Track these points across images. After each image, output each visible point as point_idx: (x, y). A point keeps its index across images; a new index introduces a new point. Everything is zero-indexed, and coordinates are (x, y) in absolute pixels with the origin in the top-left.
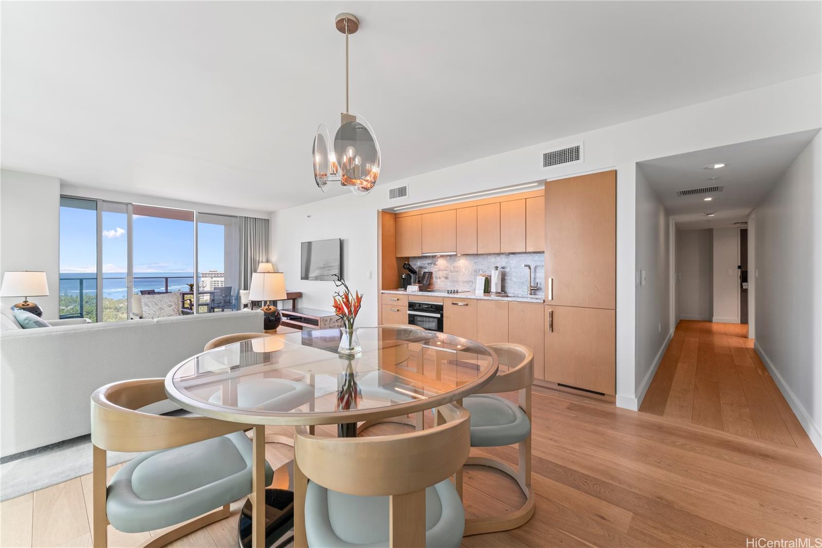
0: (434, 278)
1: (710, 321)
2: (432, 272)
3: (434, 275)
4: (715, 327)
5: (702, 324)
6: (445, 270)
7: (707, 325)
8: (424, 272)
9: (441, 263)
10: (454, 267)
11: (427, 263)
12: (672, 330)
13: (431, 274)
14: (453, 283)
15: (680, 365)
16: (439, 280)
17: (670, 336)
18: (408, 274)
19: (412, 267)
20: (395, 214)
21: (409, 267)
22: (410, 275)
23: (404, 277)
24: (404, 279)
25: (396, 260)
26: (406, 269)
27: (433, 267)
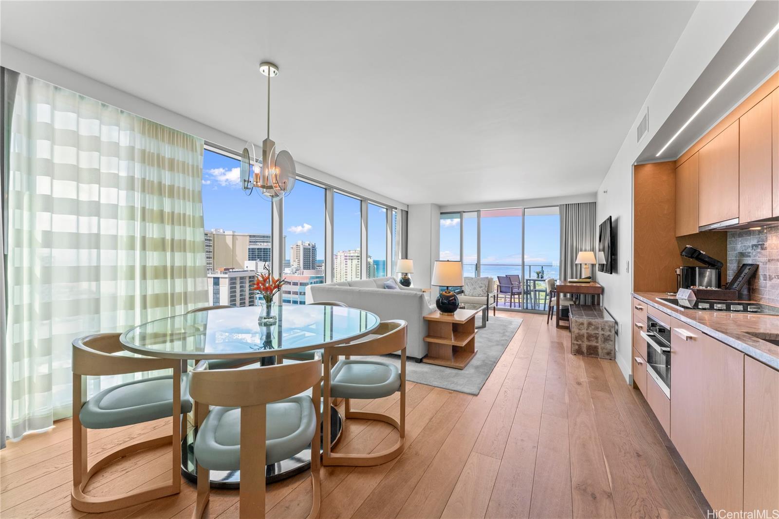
0: (761, 277)
2: (758, 265)
3: (761, 272)
8: (744, 264)
9: (774, 241)
11: (751, 244)
13: (755, 267)
16: (769, 283)
18: (690, 267)
19: (701, 253)
20: (675, 162)
21: (693, 254)
22: (693, 269)
23: (678, 273)
24: (679, 275)
25: (678, 243)
26: (689, 257)
27: (760, 252)
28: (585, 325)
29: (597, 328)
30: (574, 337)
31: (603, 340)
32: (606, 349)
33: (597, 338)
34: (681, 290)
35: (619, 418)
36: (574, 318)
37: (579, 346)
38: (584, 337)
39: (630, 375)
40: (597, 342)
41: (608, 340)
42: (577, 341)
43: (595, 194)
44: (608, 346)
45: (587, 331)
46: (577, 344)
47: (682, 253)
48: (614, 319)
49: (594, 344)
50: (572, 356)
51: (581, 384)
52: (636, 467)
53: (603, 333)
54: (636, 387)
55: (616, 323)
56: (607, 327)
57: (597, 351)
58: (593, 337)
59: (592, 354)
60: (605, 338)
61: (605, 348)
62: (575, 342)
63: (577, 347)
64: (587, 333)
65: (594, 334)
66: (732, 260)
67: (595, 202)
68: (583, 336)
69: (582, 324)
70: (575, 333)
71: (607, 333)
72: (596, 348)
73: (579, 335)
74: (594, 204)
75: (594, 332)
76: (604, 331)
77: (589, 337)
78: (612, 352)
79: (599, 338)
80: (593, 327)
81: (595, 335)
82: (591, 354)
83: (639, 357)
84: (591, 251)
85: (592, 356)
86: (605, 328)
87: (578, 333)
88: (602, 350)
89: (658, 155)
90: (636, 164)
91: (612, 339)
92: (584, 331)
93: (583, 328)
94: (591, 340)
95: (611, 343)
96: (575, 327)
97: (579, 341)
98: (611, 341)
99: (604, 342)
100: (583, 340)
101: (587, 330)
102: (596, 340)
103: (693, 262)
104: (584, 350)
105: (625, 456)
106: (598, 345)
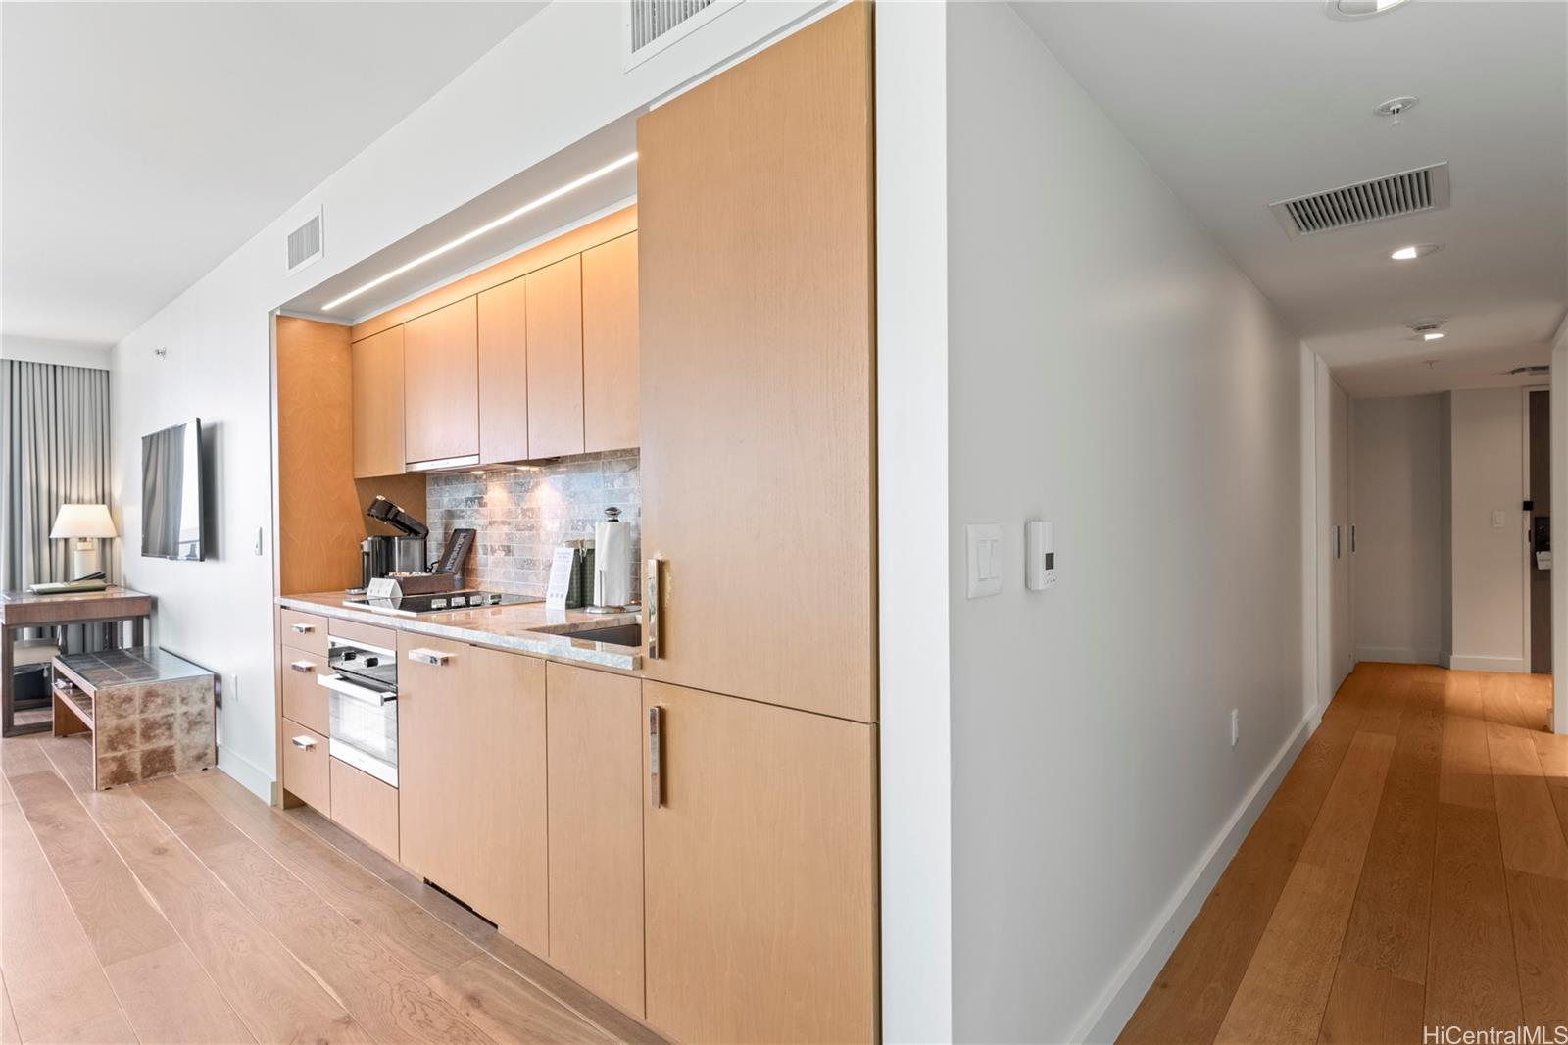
0: (480, 551)
1: (1443, 666)
2: (475, 531)
3: (479, 542)
4: (1460, 688)
5: (1418, 677)
6: (504, 523)
7: (1432, 678)
8: (455, 531)
9: (497, 494)
10: (524, 512)
11: (463, 498)
12: (1314, 708)
13: (471, 535)
14: (523, 567)
15: (1301, 870)
16: (491, 558)
17: (1306, 729)
18: (383, 538)
19: (399, 511)
20: (351, 329)
21: (388, 512)
22: (389, 540)
23: (366, 549)
24: (368, 554)
25: (357, 490)
26: (382, 519)
27: (477, 511)
28: (138, 702)
29: (169, 702)
30: (105, 740)
31: (186, 726)
32: (195, 747)
33: (169, 727)
34: (374, 581)
35: (288, 879)
36: (104, 688)
37: (122, 762)
38: (135, 733)
39: (273, 784)
40: (171, 737)
41: (199, 723)
42: (114, 749)
43: (110, 350)
44: (200, 737)
45: (145, 716)
46: (114, 759)
47: (370, 510)
48: (208, 670)
49: (161, 743)
50: (100, 795)
51: (166, 850)
52: (362, 943)
53: (185, 708)
54: (293, 803)
55: (217, 678)
56: (194, 693)
57: (171, 760)
58: (160, 727)
59: (156, 772)
60: (189, 723)
61: (192, 745)
62: (110, 754)
63: (113, 766)
64: (144, 720)
65: (162, 717)
66: (435, 523)
67: (108, 372)
68: (132, 731)
69: (129, 699)
70: (108, 727)
71: (194, 709)
72: (168, 752)
73: (121, 733)
74: (104, 375)
75: (161, 714)
76: (187, 704)
77: (149, 730)
78: (211, 752)
79: (176, 726)
80: (159, 701)
81: (165, 720)
82: (154, 772)
83: (302, 734)
84: (97, 503)
85: (159, 775)
86: (191, 696)
87: (117, 728)
88: (184, 752)
89: (327, 307)
90: (279, 313)
91: (209, 717)
92: (135, 718)
93: (130, 711)
94: (155, 737)
95: (205, 729)
96: (107, 713)
97: (121, 747)
98: (206, 723)
99: (189, 731)
100: (131, 743)
101: (142, 712)
102: (167, 733)
103: (389, 529)
104: (136, 767)
105: (336, 938)
106: (172, 743)
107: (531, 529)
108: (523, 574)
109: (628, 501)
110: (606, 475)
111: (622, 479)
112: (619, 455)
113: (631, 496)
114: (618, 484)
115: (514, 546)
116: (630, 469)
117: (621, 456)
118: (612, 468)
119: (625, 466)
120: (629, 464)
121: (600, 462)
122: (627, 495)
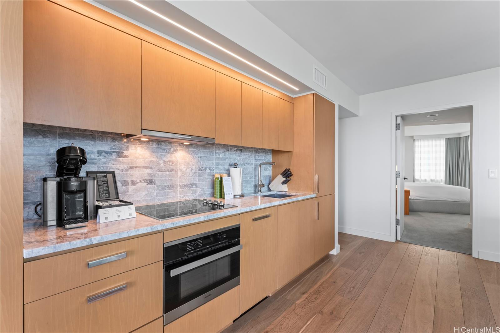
2: (115, 172)
6: (145, 168)
27: (115, 160)
107: (172, 170)
108: (165, 192)
109: (226, 161)
110: (217, 151)
111: (223, 154)
112: (222, 145)
113: (227, 160)
114: (222, 155)
115: (156, 179)
116: (227, 151)
117: (223, 146)
118: (220, 149)
119: (225, 150)
120: (226, 149)
121: (214, 147)
122: (225, 159)
